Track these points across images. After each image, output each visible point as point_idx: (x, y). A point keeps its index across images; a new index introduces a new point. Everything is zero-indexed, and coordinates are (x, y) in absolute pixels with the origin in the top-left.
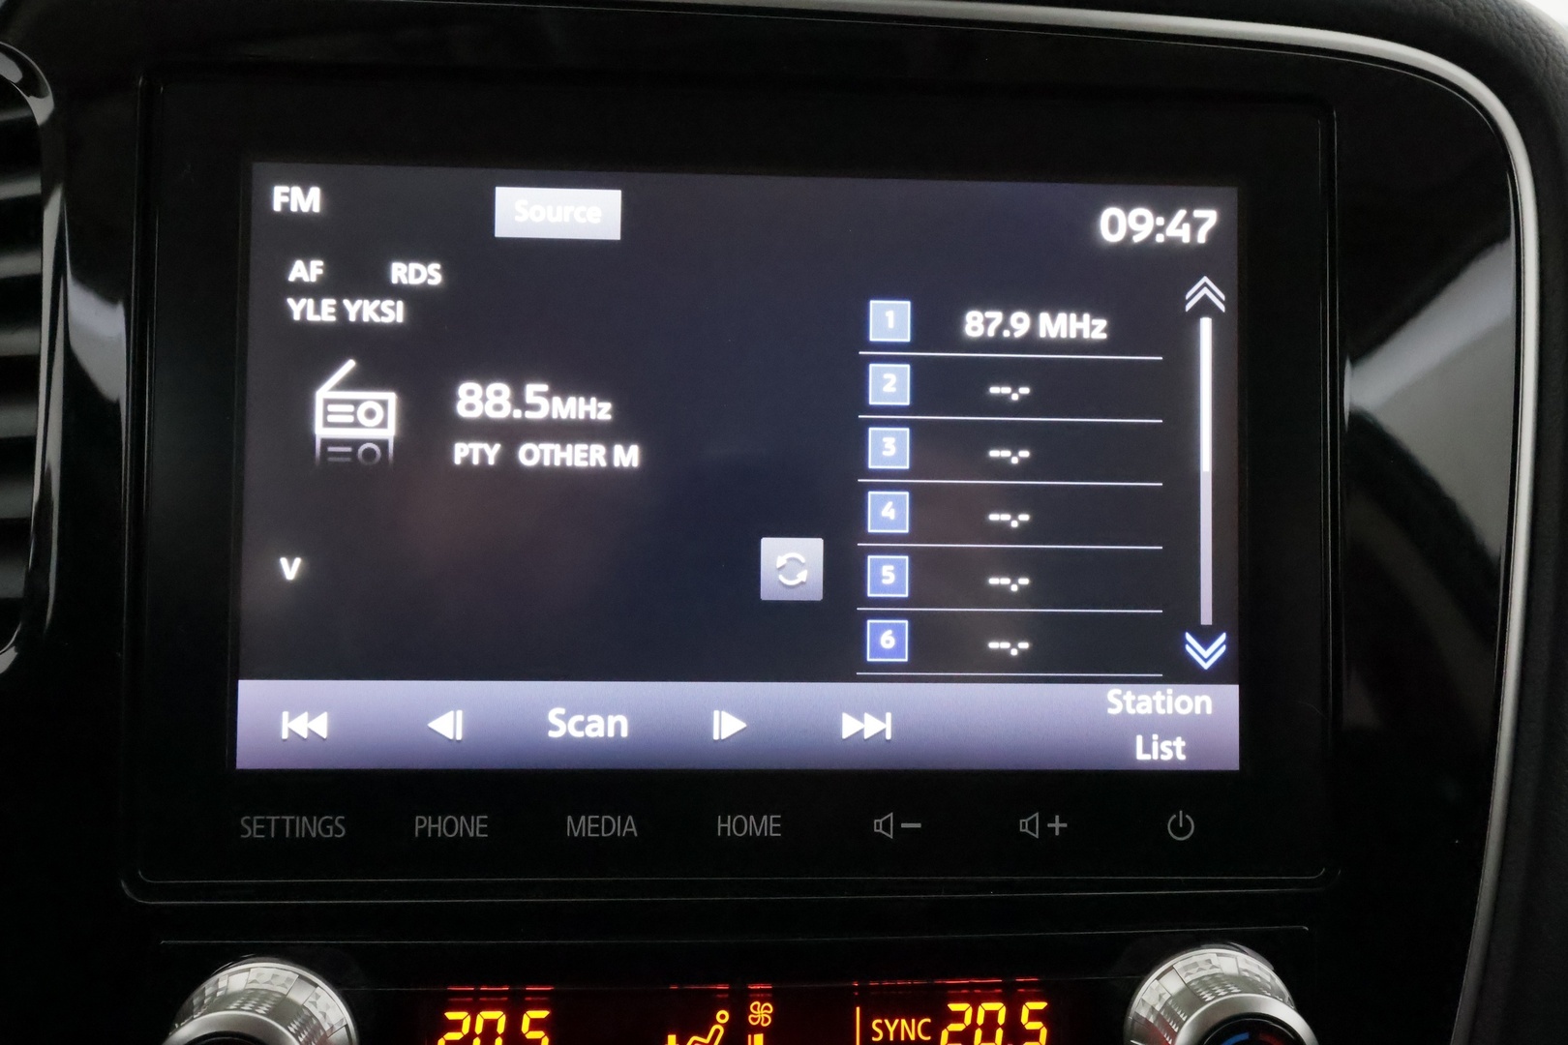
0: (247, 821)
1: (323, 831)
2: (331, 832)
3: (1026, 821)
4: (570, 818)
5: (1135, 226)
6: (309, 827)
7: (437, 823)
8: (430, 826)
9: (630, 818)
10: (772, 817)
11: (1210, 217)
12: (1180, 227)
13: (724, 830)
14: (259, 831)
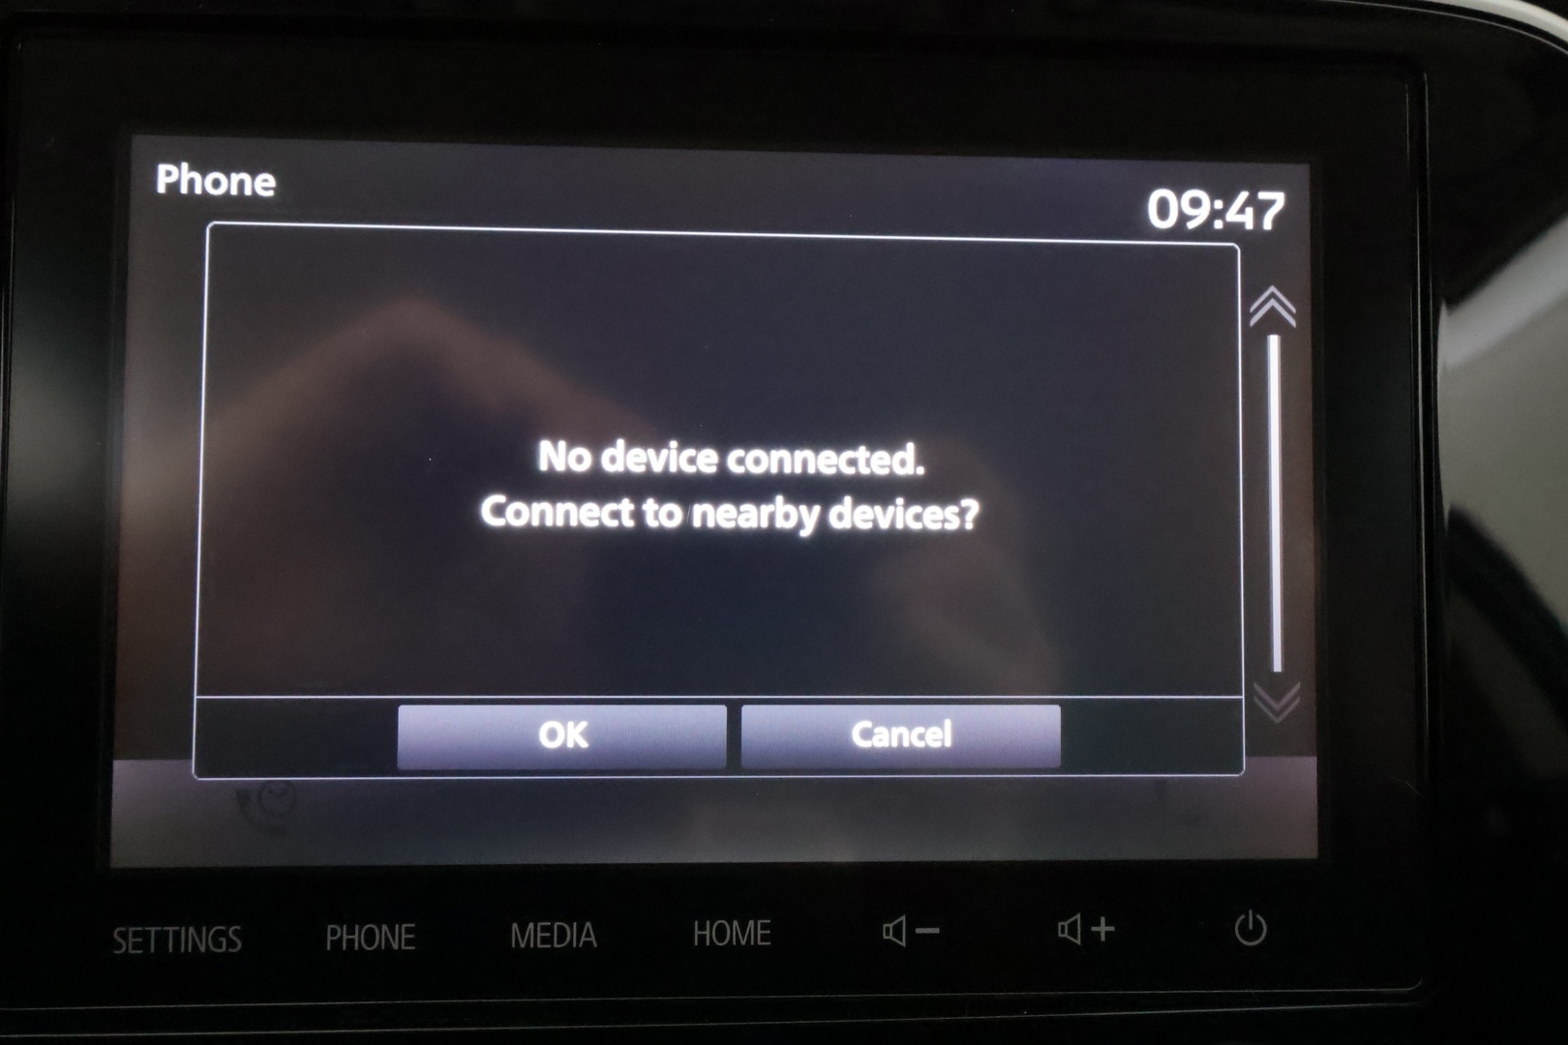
0: (121, 934)
1: (214, 946)
2: (224, 944)
3: (1066, 924)
4: (515, 926)
5: (1188, 210)
6: (196, 940)
7: (354, 934)
8: (345, 937)
9: (588, 924)
10: (760, 922)
11: (1278, 199)
12: (1241, 211)
13: (702, 938)
14: (136, 946)
